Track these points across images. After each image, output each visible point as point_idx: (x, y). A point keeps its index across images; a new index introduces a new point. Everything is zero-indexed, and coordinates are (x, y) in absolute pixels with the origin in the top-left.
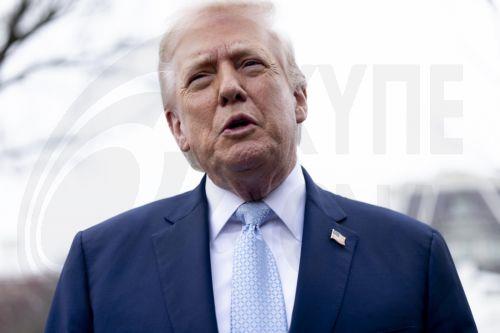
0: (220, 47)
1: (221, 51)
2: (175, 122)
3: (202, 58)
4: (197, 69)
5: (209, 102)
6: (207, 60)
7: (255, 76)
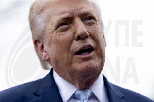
0: (75, 10)
1: (76, 12)
2: (39, 45)
3: (65, 15)
4: (62, 20)
5: (69, 38)
6: (68, 16)
7: (91, 25)
